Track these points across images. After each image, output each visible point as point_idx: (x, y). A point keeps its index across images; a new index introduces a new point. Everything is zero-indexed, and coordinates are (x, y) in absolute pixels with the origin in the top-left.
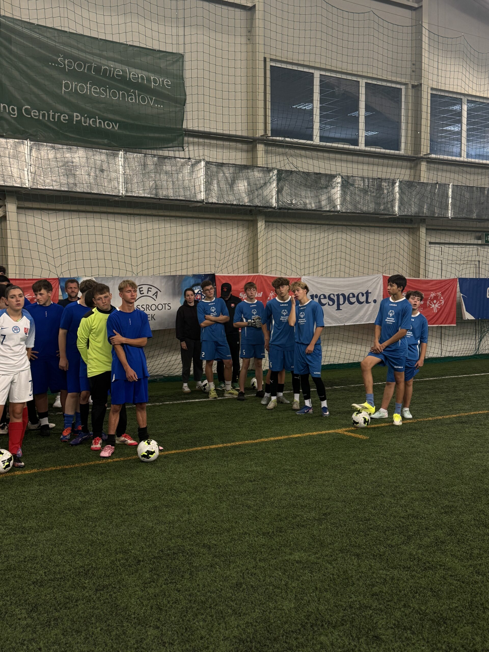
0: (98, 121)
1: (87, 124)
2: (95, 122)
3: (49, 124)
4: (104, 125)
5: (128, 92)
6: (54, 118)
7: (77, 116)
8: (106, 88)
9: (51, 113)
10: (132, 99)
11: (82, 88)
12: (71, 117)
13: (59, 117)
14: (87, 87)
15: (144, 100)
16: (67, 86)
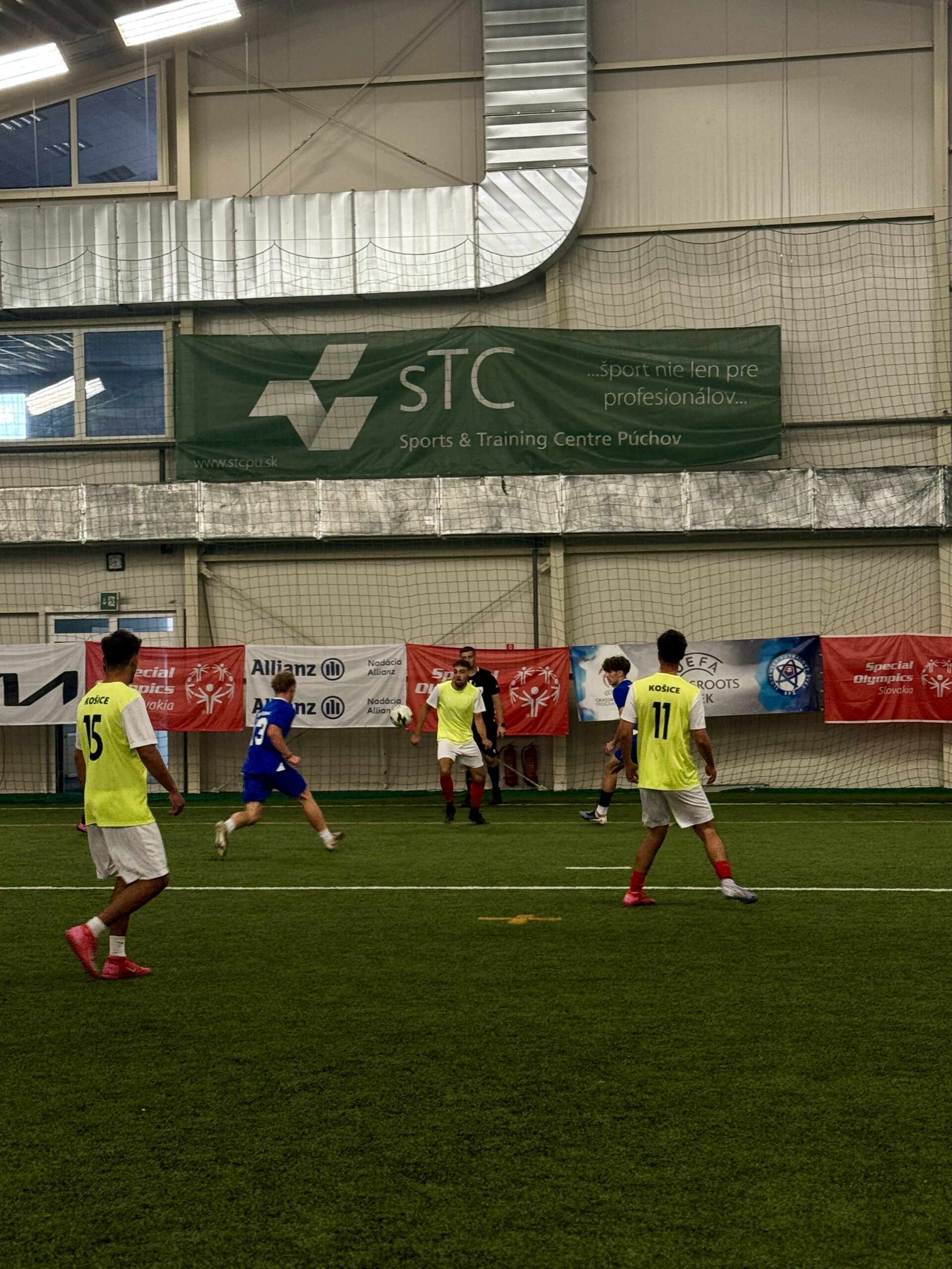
0: (651, 437)
1: (637, 443)
2: (646, 440)
3: (586, 450)
4: (660, 441)
5: (695, 392)
6: (593, 442)
7: (623, 436)
8: (664, 392)
9: (590, 436)
10: (700, 400)
11: (630, 399)
12: (615, 437)
13: (600, 439)
14: (637, 396)
15: (718, 397)
16: (610, 399)
